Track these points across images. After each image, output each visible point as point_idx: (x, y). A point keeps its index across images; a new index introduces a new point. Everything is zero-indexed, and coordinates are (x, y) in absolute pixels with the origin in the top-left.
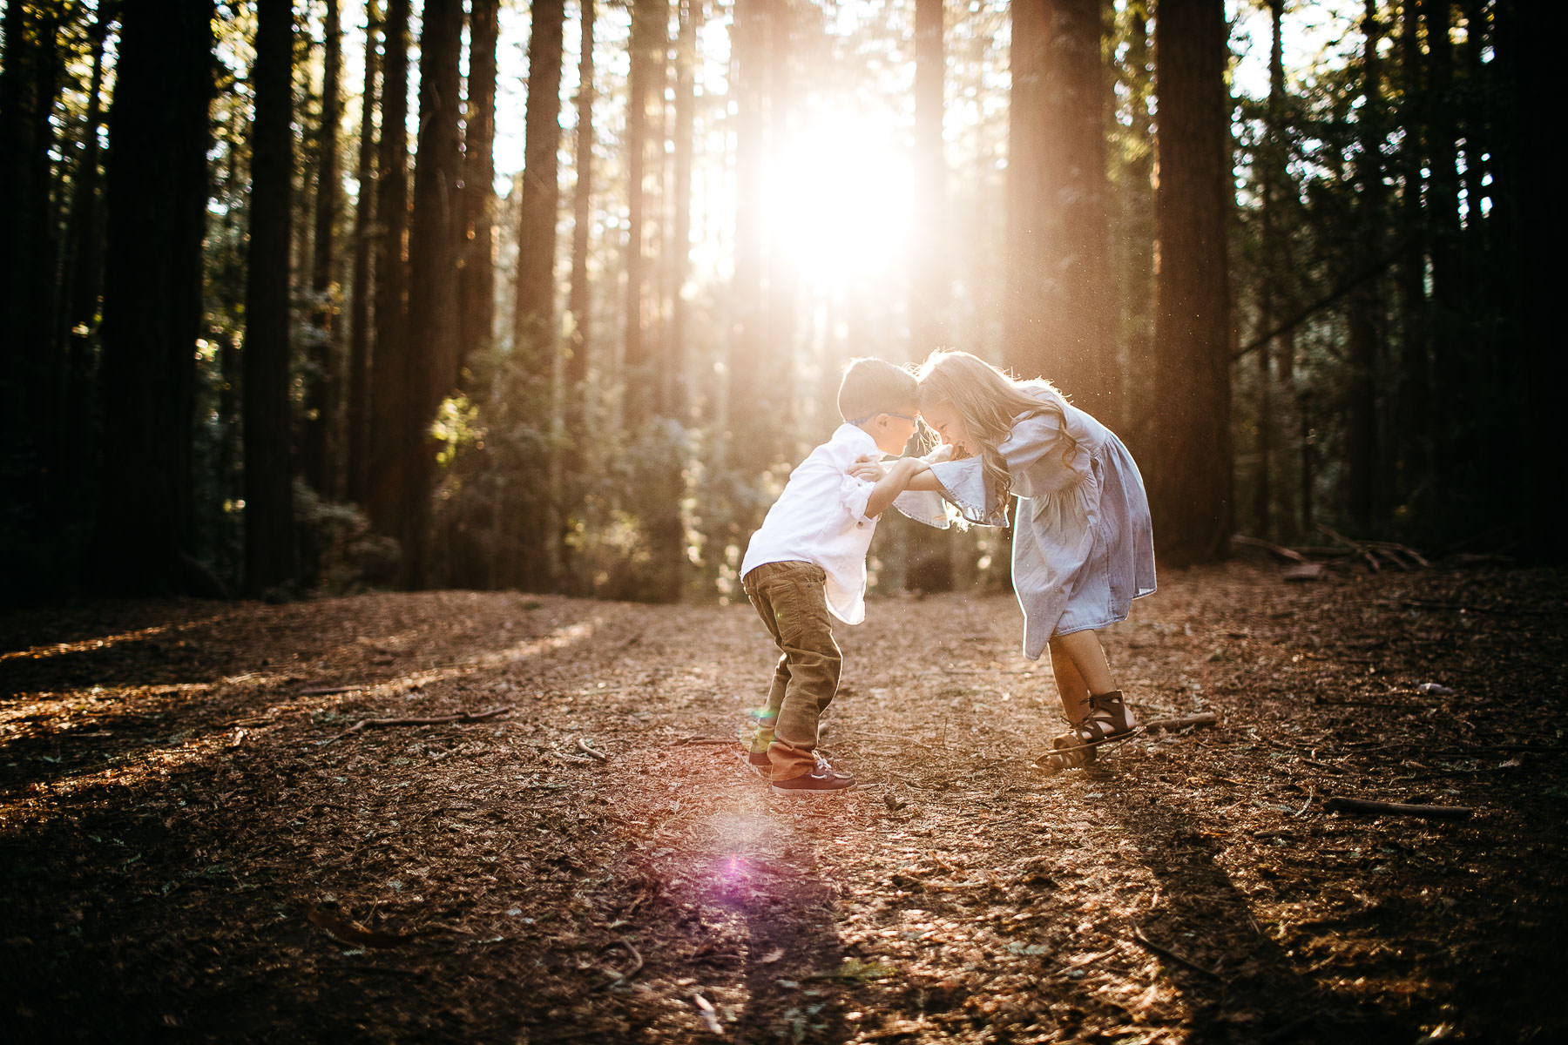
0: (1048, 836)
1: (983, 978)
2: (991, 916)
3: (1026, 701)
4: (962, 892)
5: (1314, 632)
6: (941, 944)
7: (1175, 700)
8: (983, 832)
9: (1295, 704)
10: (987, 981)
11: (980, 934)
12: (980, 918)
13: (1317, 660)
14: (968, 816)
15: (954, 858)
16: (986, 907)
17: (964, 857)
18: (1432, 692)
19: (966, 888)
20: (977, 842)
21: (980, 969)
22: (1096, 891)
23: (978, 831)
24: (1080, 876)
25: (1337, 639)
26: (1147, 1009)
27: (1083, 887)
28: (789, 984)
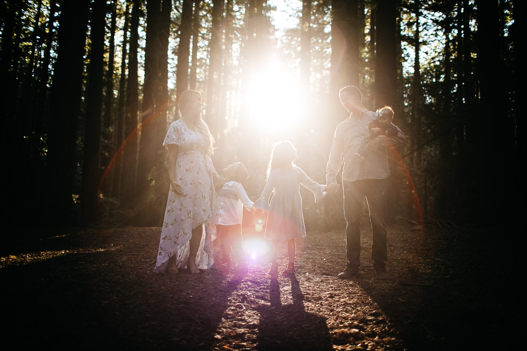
0: (333, 288)
1: (318, 313)
2: (320, 302)
3: (330, 260)
4: (313, 298)
5: (412, 245)
6: (309, 307)
7: (370, 261)
8: (318, 287)
9: (401, 263)
10: (319, 313)
11: (317, 305)
12: (317, 302)
13: (411, 252)
14: (315, 284)
15: (311, 292)
16: (319, 301)
17: (314, 292)
18: (438, 261)
19: (314, 297)
20: (316, 289)
21: (317, 311)
22: (343, 298)
23: (317, 287)
24: (340, 296)
25: (418, 247)
26: (351, 317)
27: (341, 298)
28: (277, 313)
